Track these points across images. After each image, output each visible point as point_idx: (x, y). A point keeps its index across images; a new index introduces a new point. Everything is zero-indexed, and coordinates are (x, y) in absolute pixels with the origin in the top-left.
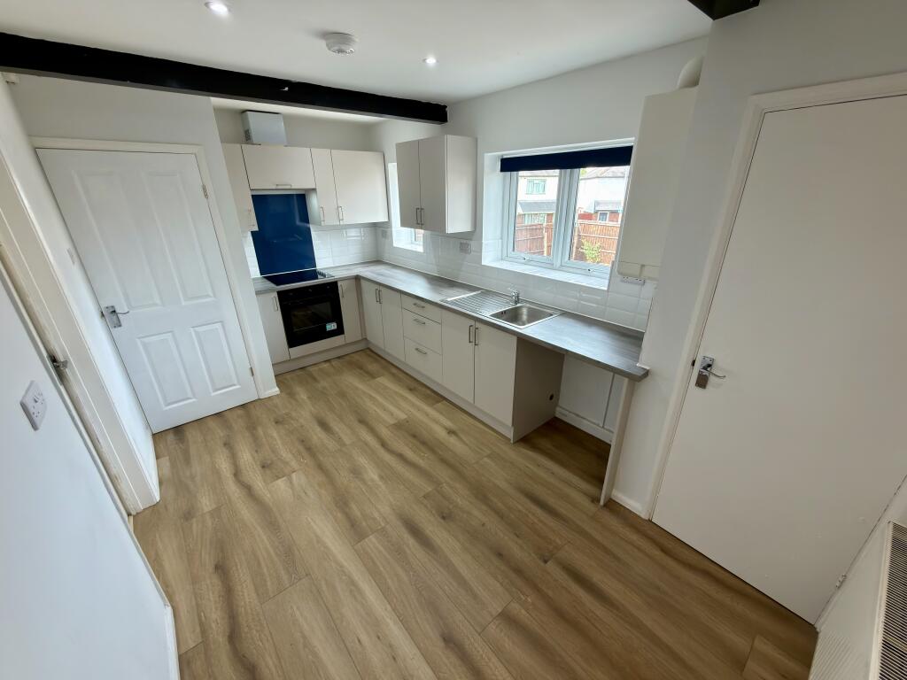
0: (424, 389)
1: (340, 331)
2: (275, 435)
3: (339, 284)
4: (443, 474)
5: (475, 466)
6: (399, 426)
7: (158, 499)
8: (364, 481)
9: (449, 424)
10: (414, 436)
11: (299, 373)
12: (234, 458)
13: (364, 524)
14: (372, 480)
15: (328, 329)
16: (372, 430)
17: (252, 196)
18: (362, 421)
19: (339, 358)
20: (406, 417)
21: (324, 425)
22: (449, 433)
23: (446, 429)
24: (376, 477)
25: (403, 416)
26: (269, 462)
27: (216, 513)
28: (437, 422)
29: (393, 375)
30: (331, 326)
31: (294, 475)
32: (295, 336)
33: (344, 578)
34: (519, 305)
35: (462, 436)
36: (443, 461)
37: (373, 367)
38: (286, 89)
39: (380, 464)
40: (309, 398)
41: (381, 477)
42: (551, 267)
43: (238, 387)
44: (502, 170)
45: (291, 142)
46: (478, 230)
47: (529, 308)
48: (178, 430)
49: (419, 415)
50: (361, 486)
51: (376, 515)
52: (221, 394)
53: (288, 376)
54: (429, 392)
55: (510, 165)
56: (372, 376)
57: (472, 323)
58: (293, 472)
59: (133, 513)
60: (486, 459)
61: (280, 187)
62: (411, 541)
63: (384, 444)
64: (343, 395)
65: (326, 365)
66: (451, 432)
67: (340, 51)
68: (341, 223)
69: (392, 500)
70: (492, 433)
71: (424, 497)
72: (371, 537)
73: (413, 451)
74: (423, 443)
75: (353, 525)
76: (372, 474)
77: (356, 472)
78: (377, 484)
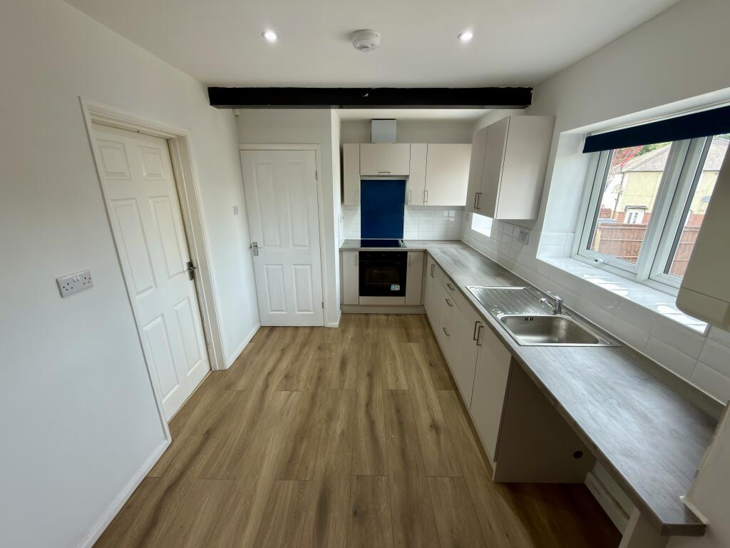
0: (443, 370)
1: (402, 293)
2: (311, 357)
3: (409, 254)
4: (392, 464)
5: (429, 479)
6: (394, 395)
7: (228, 367)
8: (328, 426)
9: (439, 417)
10: (398, 411)
11: (362, 317)
12: (279, 360)
13: (298, 466)
14: (335, 432)
15: (392, 289)
16: (371, 387)
17: (361, 181)
18: (370, 375)
19: (397, 315)
20: (407, 388)
21: (343, 364)
22: (431, 426)
23: (433, 420)
24: (339, 431)
25: (404, 386)
26: (291, 375)
27: (241, 392)
28: (429, 408)
29: (427, 346)
30: (396, 288)
31: (295, 393)
32: (366, 288)
33: (248, 502)
34: (558, 315)
35: (442, 436)
36: (403, 452)
37: (416, 331)
38: (367, 95)
39: (352, 419)
40: (352, 339)
41: (342, 433)
42: (632, 278)
43: (312, 313)
44: (585, 151)
45: (399, 140)
46: (539, 219)
47: (570, 324)
48: (273, 328)
49: (419, 393)
50: (323, 431)
51: (311, 465)
52: (303, 315)
53: (353, 317)
54: (446, 374)
55: (596, 144)
56: (409, 338)
57: (480, 319)
58: (296, 390)
59: (213, 370)
60: (447, 479)
61: (381, 174)
62: (312, 512)
63: (368, 404)
64: (375, 346)
65: (383, 318)
66: (435, 427)
67: (363, 47)
68: (426, 204)
69: (332, 460)
70: (479, 454)
71: (358, 477)
72: (292, 482)
73: (386, 425)
74: (400, 423)
75: (290, 461)
76: (339, 426)
77: (330, 416)
78: (334, 437)
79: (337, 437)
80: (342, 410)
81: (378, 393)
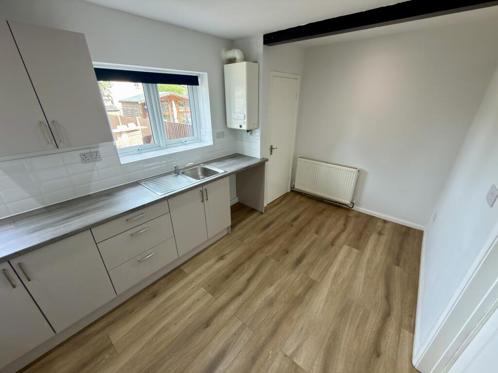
4: (259, 258)
6: (215, 290)
8: (278, 294)
9: (212, 261)
10: (227, 277)
13: (306, 283)
14: (275, 289)
22: (222, 259)
23: (218, 261)
24: (272, 288)
31: (289, 353)
33: (335, 280)
35: (225, 253)
39: (259, 290)
41: (271, 285)
49: (200, 280)
50: (282, 294)
57: (201, 189)
58: (286, 356)
71: (278, 261)
72: (311, 277)
73: (243, 274)
74: (234, 271)
75: (310, 288)
76: (270, 291)
77: (271, 303)
78: (278, 286)
79: (276, 284)
80: (259, 302)
81: (223, 298)
